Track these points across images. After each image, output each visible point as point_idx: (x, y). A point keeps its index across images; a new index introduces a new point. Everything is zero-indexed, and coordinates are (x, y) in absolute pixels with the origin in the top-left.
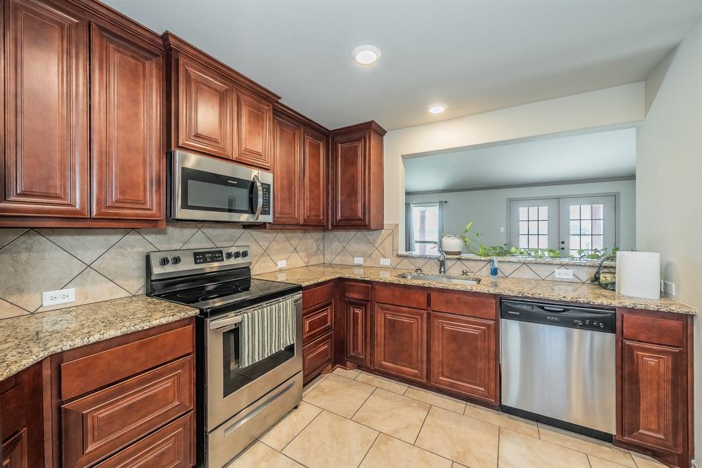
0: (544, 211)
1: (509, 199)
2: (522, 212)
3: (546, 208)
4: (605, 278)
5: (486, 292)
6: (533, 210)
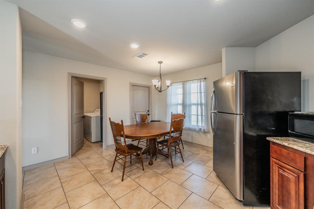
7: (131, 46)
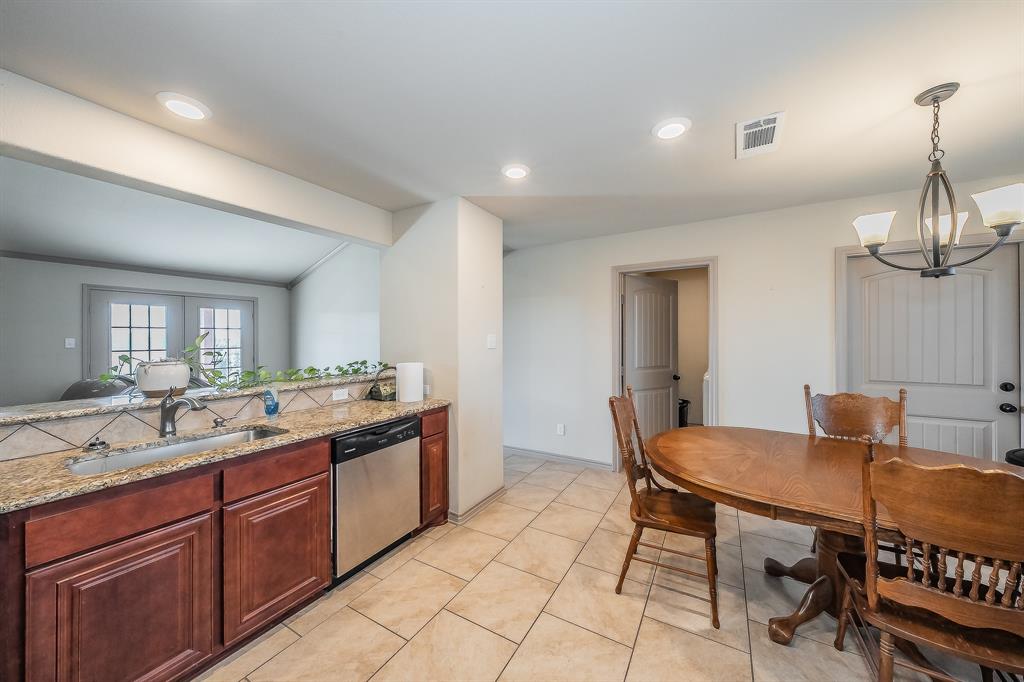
0: (160, 313)
1: (88, 285)
2: (118, 312)
3: (163, 309)
4: (385, 390)
5: (321, 435)
6: (139, 311)
7: (659, 135)
